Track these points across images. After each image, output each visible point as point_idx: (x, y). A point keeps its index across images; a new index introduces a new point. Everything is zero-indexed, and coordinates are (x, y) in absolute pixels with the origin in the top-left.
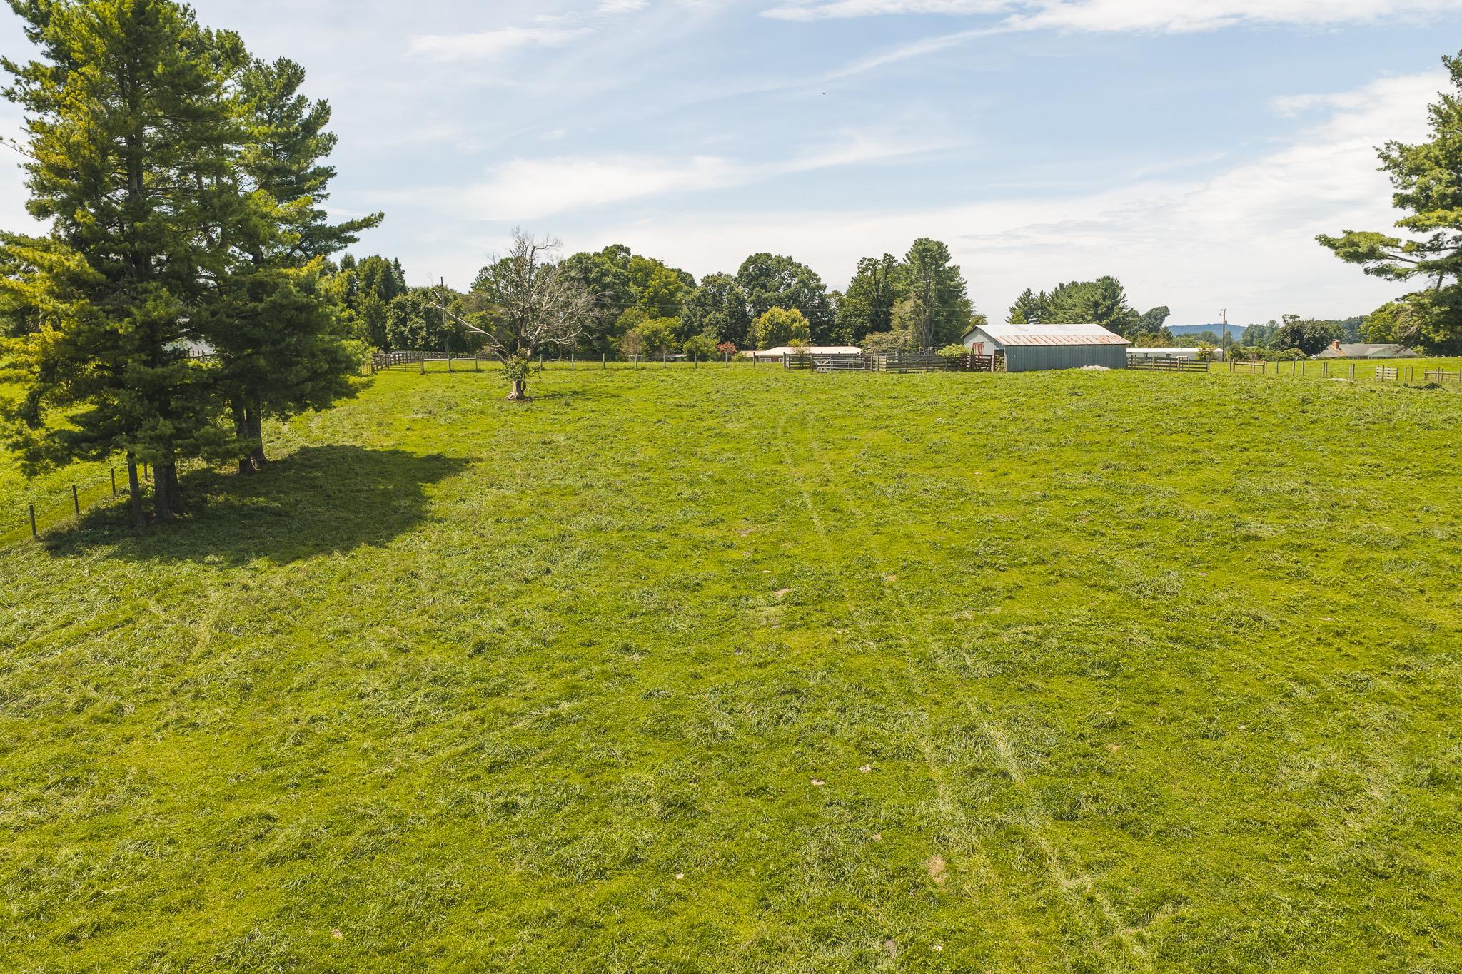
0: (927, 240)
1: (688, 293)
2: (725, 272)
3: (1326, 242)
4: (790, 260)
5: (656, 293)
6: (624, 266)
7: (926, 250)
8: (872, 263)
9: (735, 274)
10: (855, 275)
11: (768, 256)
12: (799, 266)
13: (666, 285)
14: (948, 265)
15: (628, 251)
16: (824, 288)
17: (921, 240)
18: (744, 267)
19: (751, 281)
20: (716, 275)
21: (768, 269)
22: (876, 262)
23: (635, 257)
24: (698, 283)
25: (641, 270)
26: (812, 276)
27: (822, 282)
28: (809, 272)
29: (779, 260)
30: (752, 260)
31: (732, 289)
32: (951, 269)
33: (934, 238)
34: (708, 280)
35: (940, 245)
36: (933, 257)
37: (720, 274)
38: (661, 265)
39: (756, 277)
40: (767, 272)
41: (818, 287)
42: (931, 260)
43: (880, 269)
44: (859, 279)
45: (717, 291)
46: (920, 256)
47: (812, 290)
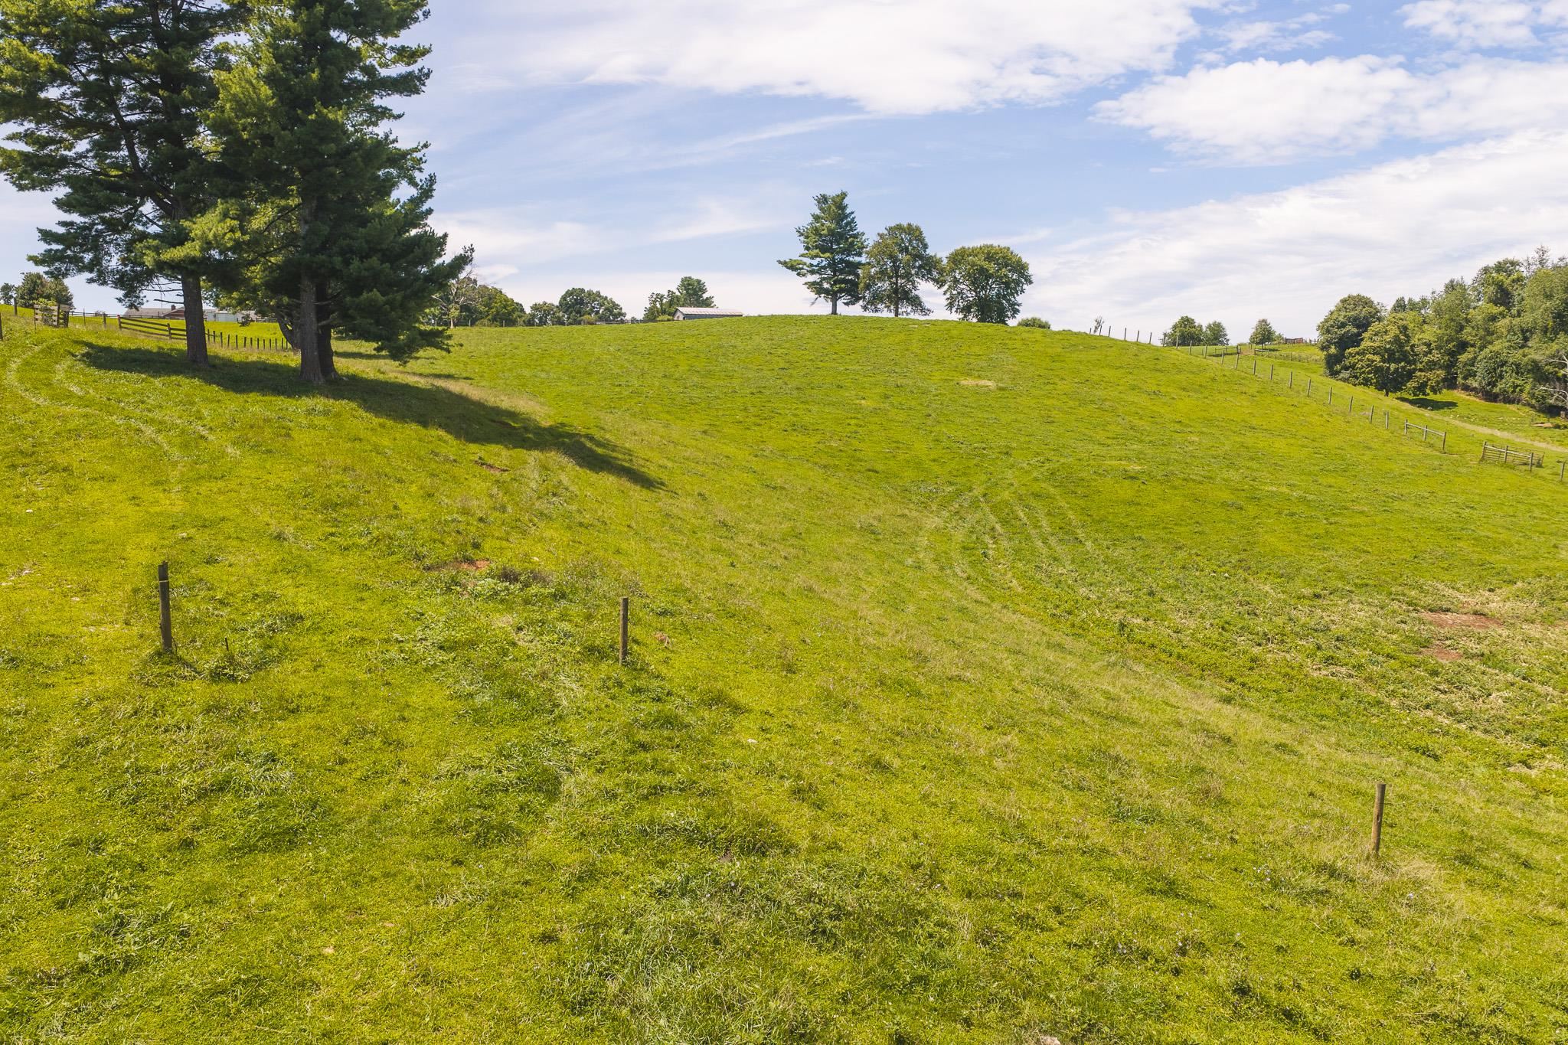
0: (690, 278)
1: (520, 317)
2: (548, 302)
3: (780, 262)
4: (598, 294)
5: (498, 313)
7: (689, 285)
8: (660, 297)
9: (557, 303)
10: (648, 306)
11: (582, 290)
12: (606, 298)
13: (504, 307)
14: (705, 296)
16: (624, 315)
17: (685, 278)
18: (564, 298)
19: (569, 308)
20: (541, 303)
21: (581, 299)
22: (662, 296)
24: (528, 311)
26: (616, 306)
27: (623, 311)
28: (613, 303)
29: (590, 293)
30: (569, 293)
31: (554, 313)
32: (707, 299)
33: (695, 277)
34: (535, 308)
35: (699, 281)
36: (694, 290)
37: (545, 303)
39: (573, 306)
40: (581, 302)
41: (621, 314)
42: (693, 292)
43: (664, 301)
44: (651, 309)
45: (543, 315)
46: (687, 290)
47: (616, 316)
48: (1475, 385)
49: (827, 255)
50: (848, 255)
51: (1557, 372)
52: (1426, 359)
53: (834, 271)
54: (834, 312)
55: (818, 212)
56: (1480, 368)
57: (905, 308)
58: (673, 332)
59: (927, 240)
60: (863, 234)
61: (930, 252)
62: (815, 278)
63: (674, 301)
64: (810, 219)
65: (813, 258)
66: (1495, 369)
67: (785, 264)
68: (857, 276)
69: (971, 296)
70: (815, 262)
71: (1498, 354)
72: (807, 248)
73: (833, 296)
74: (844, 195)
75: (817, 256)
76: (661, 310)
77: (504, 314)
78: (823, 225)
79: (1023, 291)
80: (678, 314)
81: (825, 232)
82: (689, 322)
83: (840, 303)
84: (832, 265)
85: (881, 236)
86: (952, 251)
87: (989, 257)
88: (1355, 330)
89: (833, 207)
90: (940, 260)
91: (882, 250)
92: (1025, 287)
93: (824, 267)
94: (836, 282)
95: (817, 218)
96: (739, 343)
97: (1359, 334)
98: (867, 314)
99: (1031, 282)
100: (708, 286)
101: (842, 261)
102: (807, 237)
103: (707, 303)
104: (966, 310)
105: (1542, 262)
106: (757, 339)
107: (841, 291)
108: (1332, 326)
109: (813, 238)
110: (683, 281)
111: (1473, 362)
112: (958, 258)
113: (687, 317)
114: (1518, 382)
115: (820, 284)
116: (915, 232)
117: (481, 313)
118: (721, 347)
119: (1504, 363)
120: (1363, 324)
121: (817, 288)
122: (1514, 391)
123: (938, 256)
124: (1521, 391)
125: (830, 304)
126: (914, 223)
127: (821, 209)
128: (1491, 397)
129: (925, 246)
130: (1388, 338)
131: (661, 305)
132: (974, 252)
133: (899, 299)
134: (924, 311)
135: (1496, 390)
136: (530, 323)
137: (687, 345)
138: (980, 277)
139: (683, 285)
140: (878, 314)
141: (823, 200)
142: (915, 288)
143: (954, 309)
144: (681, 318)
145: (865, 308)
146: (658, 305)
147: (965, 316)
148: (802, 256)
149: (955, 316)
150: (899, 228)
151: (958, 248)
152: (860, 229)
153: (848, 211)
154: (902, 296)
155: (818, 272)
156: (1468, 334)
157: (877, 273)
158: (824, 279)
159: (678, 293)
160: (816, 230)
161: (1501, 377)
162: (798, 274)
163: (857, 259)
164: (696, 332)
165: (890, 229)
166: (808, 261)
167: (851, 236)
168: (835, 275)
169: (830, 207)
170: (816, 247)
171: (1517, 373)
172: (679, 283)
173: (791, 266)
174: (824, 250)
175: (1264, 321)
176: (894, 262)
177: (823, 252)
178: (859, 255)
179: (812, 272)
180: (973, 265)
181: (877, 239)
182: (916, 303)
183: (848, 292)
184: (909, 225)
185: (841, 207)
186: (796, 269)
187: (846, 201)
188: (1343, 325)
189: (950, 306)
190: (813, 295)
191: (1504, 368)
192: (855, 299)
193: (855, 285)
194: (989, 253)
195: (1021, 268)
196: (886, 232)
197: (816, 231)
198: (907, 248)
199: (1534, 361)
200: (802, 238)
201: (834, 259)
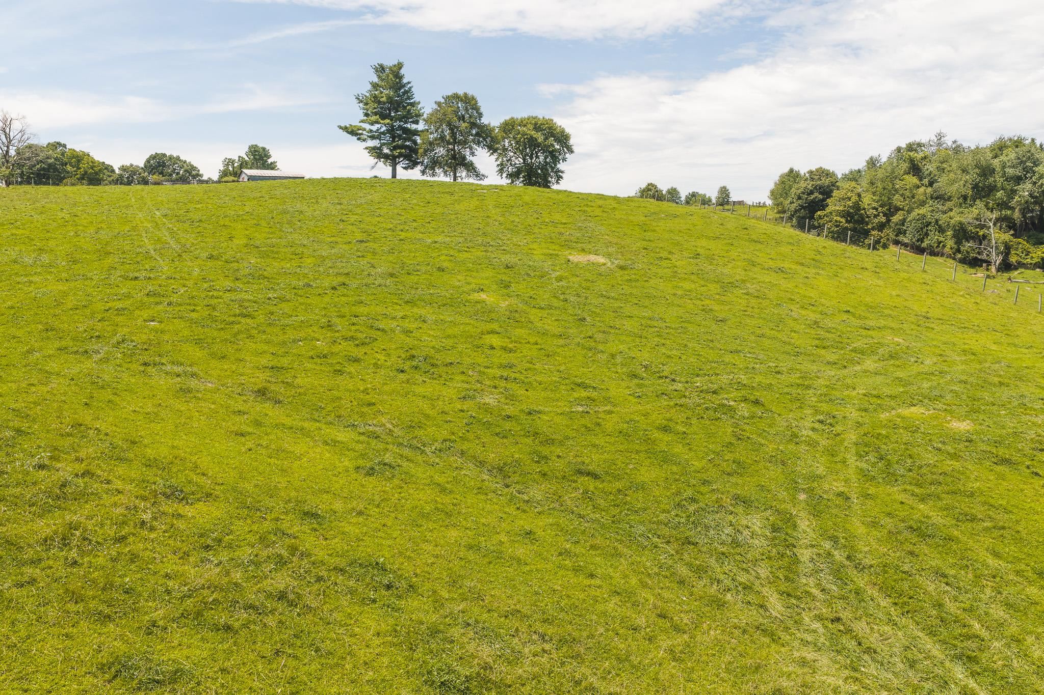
0: (256, 146)
1: (110, 176)
2: (135, 164)
4: (178, 158)
5: (86, 172)
6: (63, 154)
7: (255, 151)
8: (232, 161)
9: (142, 166)
10: (222, 169)
11: (164, 155)
12: (185, 162)
13: (92, 168)
14: (270, 161)
15: (65, 146)
16: (201, 176)
17: (252, 146)
18: (148, 161)
19: (152, 169)
20: (128, 165)
21: (163, 162)
22: (234, 161)
23: (70, 149)
24: (117, 171)
25: (74, 157)
26: (193, 168)
27: (201, 172)
28: (192, 166)
29: (171, 158)
30: (153, 157)
31: (140, 174)
32: (272, 163)
33: (260, 145)
34: (123, 169)
35: (264, 149)
36: (260, 155)
37: (132, 165)
38: (88, 155)
39: (156, 167)
40: (163, 165)
41: (198, 175)
42: (259, 157)
43: (236, 165)
44: (224, 171)
45: (129, 177)
46: (254, 155)
47: (194, 177)
48: (906, 241)
49: (387, 121)
50: (406, 122)
51: (978, 232)
52: (876, 220)
53: (393, 137)
54: (394, 176)
55: (376, 80)
56: (910, 228)
57: (462, 173)
58: (234, 193)
59: (482, 110)
60: (419, 103)
61: (485, 120)
62: (375, 143)
63: (243, 164)
64: (369, 87)
65: (372, 124)
66: (922, 228)
67: (345, 129)
68: (415, 142)
69: (519, 161)
70: (374, 128)
71: (924, 216)
72: (367, 115)
73: (392, 160)
74: (400, 66)
75: (377, 122)
76: (232, 172)
77: (91, 173)
78: (381, 93)
79: (564, 160)
80: (243, 175)
81: (384, 99)
82: (253, 184)
83: (399, 168)
84: (391, 130)
85: (439, 104)
86: (502, 121)
87: (537, 127)
88: (821, 197)
89: (391, 76)
90: (493, 130)
91: (440, 118)
92: (567, 155)
93: (383, 133)
94: (395, 148)
95: (375, 86)
96: (305, 208)
97: (824, 200)
98: (425, 178)
99: (572, 152)
100: (271, 153)
101: (400, 127)
102: (366, 104)
103: (272, 167)
104: (513, 176)
105: (940, 144)
106: (325, 204)
107: (400, 155)
108: (803, 193)
109: (372, 105)
110: (250, 148)
111: (903, 222)
112: (509, 127)
113: (251, 178)
114: (941, 239)
115: (380, 149)
116: (470, 102)
117: (68, 172)
118: (285, 212)
119: (929, 224)
120: (827, 192)
121: (377, 153)
122: (938, 246)
123: (492, 125)
124: (944, 246)
125: (391, 168)
126: (470, 93)
127: (379, 77)
128: (920, 251)
129: (480, 115)
130: (850, 203)
131: (233, 168)
132: (523, 123)
133: (457, 164)
134: (478, 175)
135: (924, 245)
136: (119, 181)
137: (247, 209)
138: (530, 145)
139: (250, 151)
140: (436, 179)
141: (380, 69)
142: (473, 154)
143: (504, 175)
144: (246, 179)
145: (423, 172)
146: (231, 169)
147: (512, 182)
148: (362, 121)
149: (505, 181)
150: (456, 97)
151: (508, 118)
152: (416, 98)
153: (405, 81)
154: (457, 162)
155: (379, 138)
156: (897, 200)
157: (436, 139)
158: (384, 144)
159: (247, 159)
160: (375, 97)
161: (927, 234)
162: (359, 139)
163: (414, 127)
164: (259, 195)
165: (447, 98)
166: (367, 127)
167: (409, 104)
168: (393, 141)
169: (388, 76)
170: (376, 114)
171: (939, 232)
172: (247, 149)
173: (352, 132)
174: (383, 117)
175: (724, 187)
176: (451, 129)
177: (383, 119)
178: (417, 122)
179: (373, 138)
180: (524, 134)
181: (435, 107)
182: (470, 168)
183: (407, 157)
184: (466, 94)
185: (398, 76)
186: (356, 134)
187: (402, 72)
188: (811, 193)
189: (501, 171)
190: (372, 160)
191: (929, 228)
192: (413, 164)
193: (415, 151)
194: (536, 124)
195: (563, 139)
196: (443, 101)
197: (376, 99)
198: (463, 117)
199: (960, 223)
200: (361, 105)
201: (392, 126)
